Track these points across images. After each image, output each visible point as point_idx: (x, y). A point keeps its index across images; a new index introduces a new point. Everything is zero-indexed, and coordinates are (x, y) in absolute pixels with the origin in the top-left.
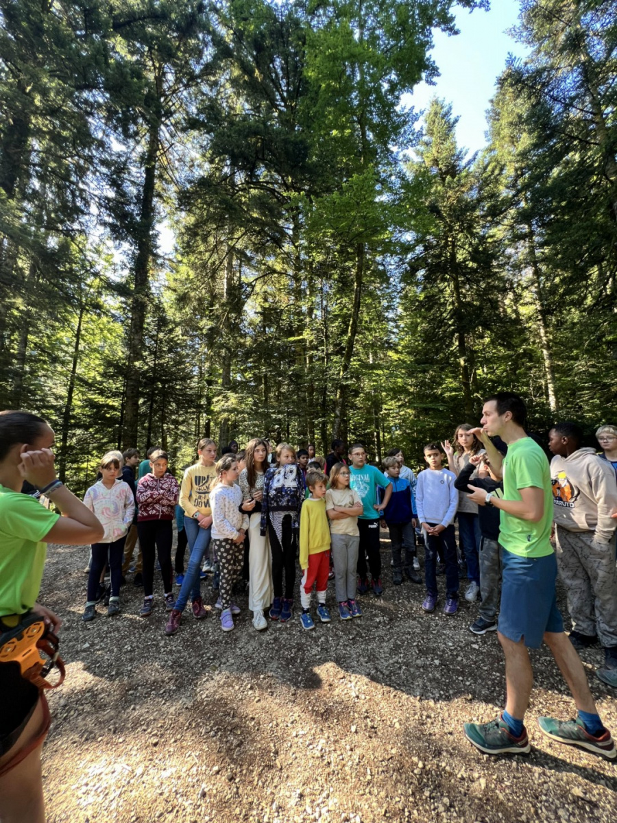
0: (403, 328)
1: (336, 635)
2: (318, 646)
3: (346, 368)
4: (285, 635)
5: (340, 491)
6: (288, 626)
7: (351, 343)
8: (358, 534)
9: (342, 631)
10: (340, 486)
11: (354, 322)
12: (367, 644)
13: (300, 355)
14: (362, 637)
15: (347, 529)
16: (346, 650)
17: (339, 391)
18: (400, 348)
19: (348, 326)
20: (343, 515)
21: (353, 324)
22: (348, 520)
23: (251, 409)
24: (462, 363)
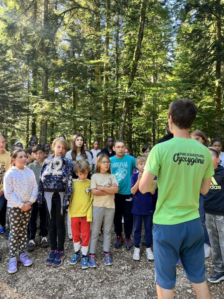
0: (178, 57)
1: (91, 279)
2: (75, 287)
3: (130, 84)
4: (53, 278)
5: (102, 175)
6: (57, 271)
7: (135, 66)
8: (114, 207)
9: (95, 276)
10: (102, 171)
11: (138, 49)
12: (111, 287)
13: (98, 74)
14: (109, 281)
15: (105, 203)
16: (94, 290)
17: (124, 102)
18: (174, 72)
19: (133, 52)
20: (102, 193)
21: (137, 50)
22: (107, 197)
23: (60, 113)
24: (217, 84)
